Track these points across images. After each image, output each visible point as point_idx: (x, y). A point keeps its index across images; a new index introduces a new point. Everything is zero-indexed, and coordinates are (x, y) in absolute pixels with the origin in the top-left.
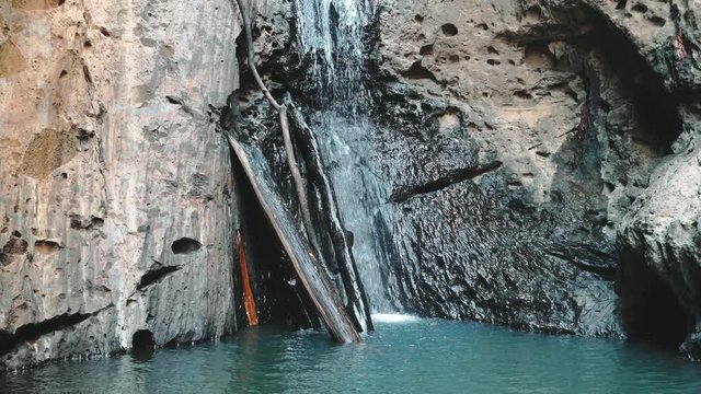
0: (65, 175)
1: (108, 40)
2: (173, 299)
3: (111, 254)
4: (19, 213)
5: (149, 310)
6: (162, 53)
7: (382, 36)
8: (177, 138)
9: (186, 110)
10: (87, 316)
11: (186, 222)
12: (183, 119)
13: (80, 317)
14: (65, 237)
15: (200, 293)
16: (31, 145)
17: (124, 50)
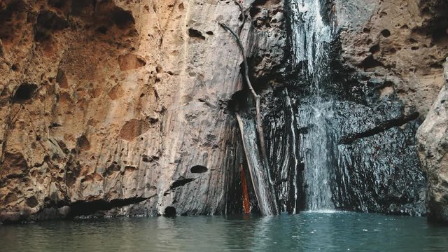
0: (142, 139)
1: (172, 77)
2: (188, 194)
3: (160, 173)
4: (118, 154)
5: (175, 198)
6: (199, 78)
7: (343, 46)
8: (201, 118)
9: (208, 104)
10: (145, 199)
11: (200, 158)
12: (205, 109)
13: (141, 199)
14: (139, 165)
15: (204, 192)
16: (124, 126)
17: (180, 80)
